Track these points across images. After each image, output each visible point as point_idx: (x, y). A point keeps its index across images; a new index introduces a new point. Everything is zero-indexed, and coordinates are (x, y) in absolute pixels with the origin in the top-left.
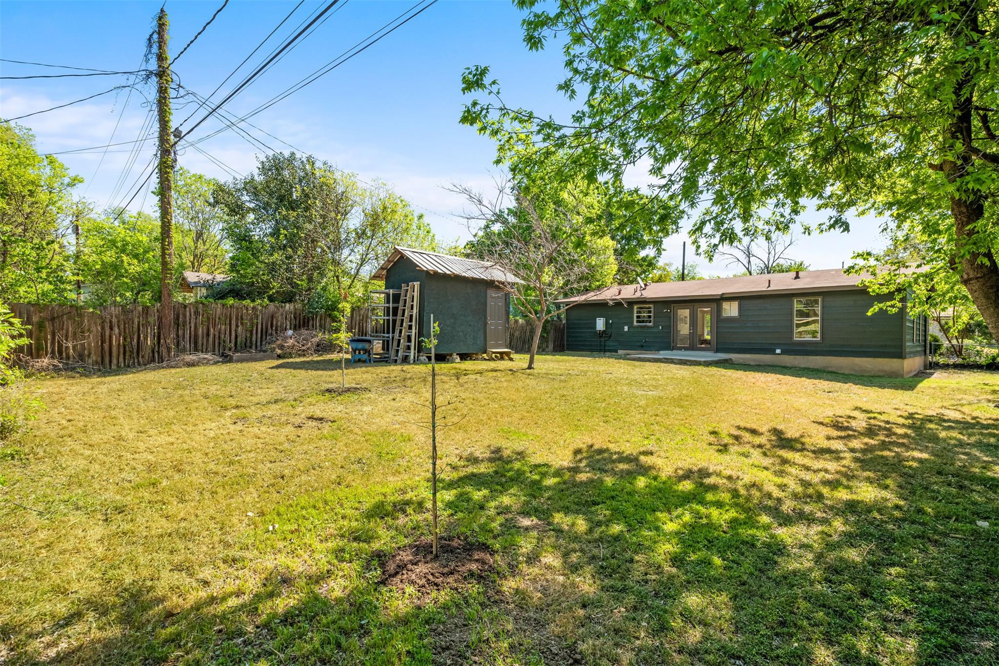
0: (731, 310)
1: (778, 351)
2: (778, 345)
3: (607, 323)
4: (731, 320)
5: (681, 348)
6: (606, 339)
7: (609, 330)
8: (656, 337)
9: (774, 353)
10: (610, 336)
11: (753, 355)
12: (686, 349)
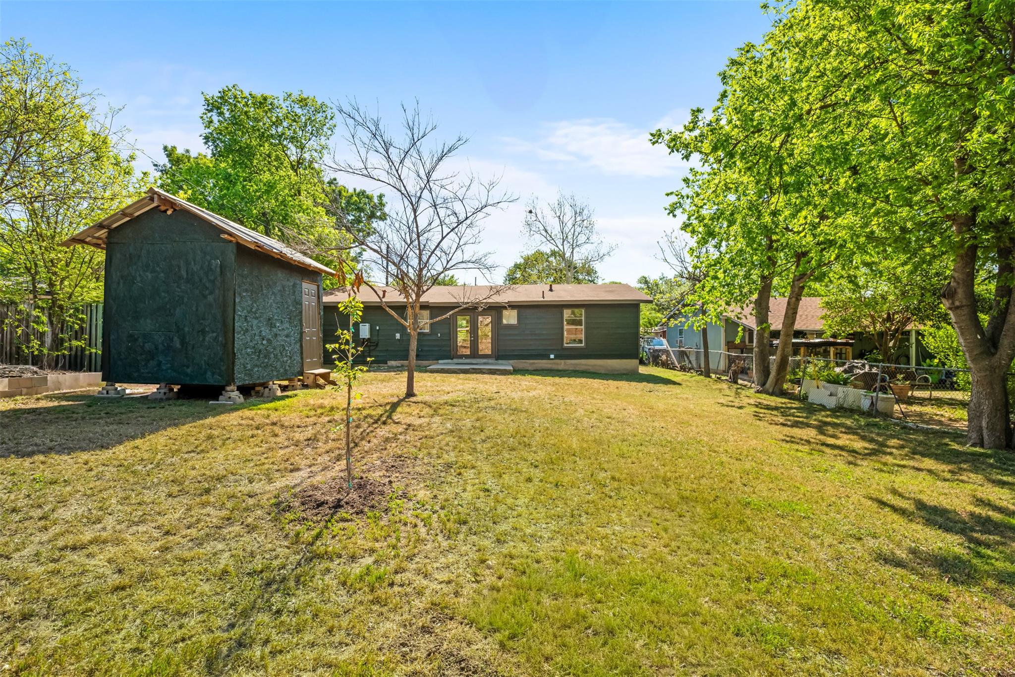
0: (510, 318)
1: (552, 356)
2: (552, 351)
3: (372, 330)
4: (510, 327)
5: (461, 357)
6: (372, 348)
7: (375, 338)
8: (434, 346)
9: (549, 359)
10: (377, 345)
11: (531, 361)
12: (467, 357)
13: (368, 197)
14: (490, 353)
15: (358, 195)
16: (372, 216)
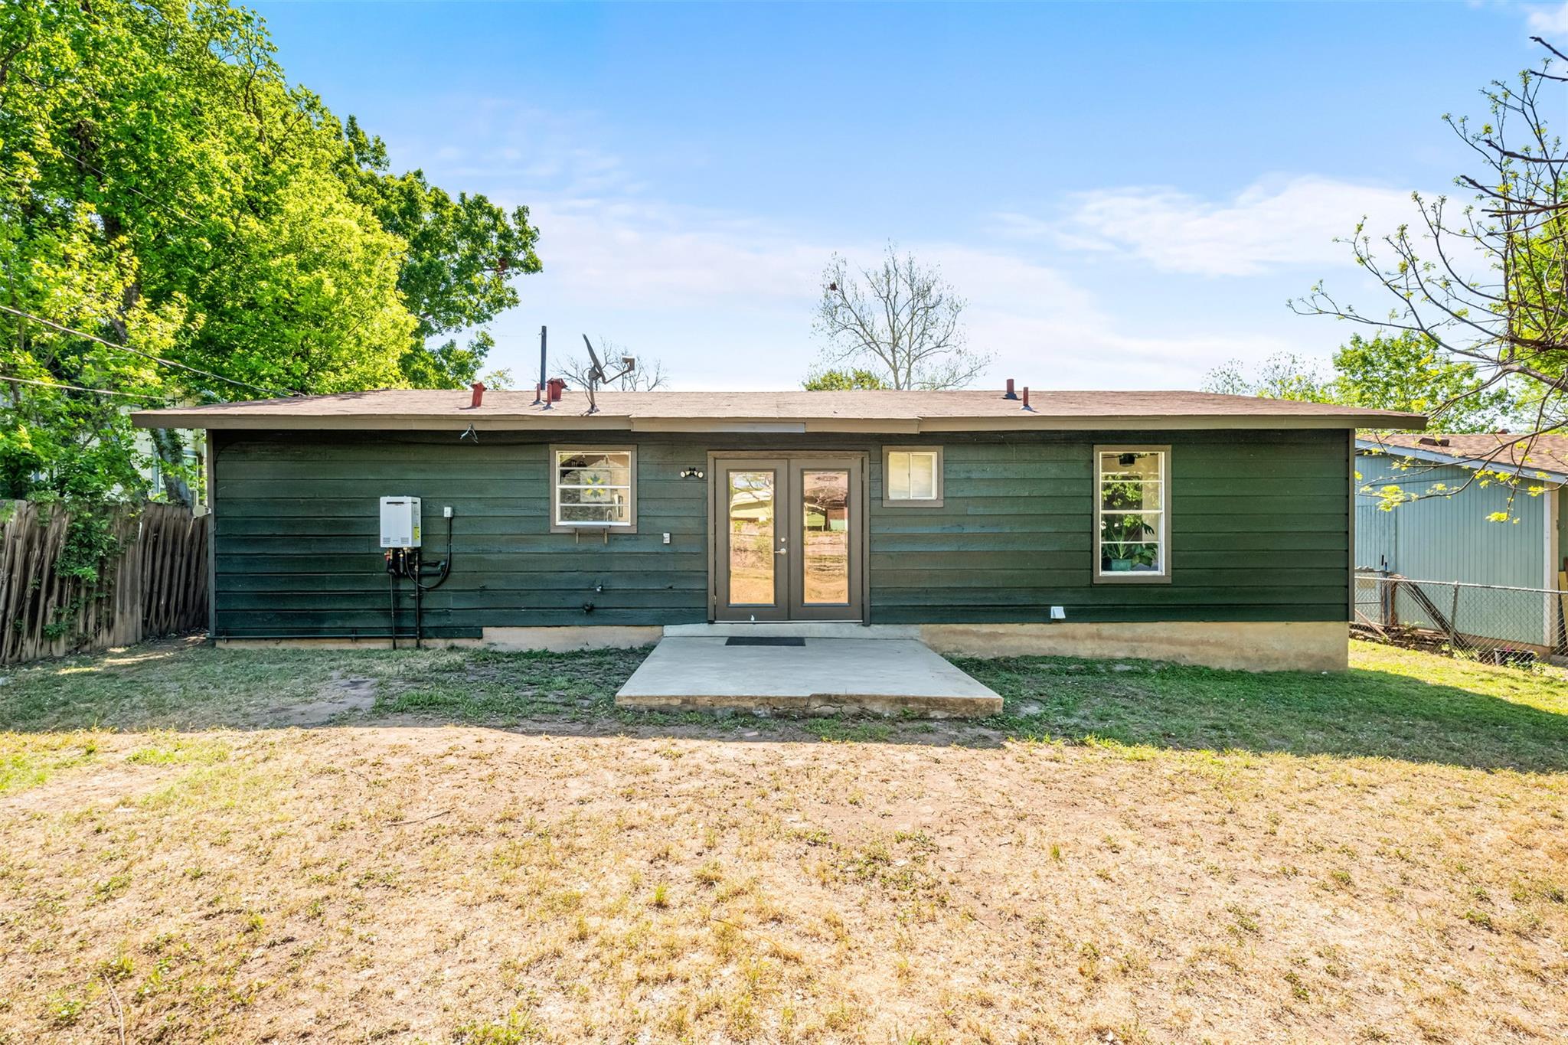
1: (1058, 612)
2: (1055, 594)
3: (427, 518)
4: (912, 510)
5: (744, 613)
6: (427, 583)
7: (439, 549)
8: (647, 575)
9: (1050, 621)
10: (446, 572)
11: (986, 628)
12: (761, 613)
13: (490, 213)
14: (844, 600)
15: (469, 208)
16: (506, 262)
